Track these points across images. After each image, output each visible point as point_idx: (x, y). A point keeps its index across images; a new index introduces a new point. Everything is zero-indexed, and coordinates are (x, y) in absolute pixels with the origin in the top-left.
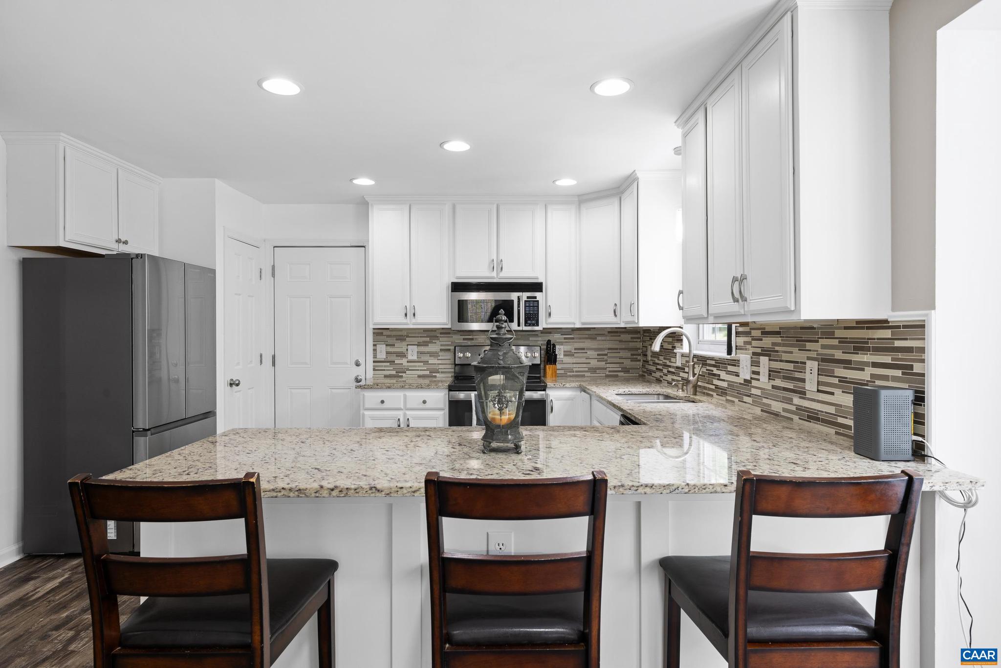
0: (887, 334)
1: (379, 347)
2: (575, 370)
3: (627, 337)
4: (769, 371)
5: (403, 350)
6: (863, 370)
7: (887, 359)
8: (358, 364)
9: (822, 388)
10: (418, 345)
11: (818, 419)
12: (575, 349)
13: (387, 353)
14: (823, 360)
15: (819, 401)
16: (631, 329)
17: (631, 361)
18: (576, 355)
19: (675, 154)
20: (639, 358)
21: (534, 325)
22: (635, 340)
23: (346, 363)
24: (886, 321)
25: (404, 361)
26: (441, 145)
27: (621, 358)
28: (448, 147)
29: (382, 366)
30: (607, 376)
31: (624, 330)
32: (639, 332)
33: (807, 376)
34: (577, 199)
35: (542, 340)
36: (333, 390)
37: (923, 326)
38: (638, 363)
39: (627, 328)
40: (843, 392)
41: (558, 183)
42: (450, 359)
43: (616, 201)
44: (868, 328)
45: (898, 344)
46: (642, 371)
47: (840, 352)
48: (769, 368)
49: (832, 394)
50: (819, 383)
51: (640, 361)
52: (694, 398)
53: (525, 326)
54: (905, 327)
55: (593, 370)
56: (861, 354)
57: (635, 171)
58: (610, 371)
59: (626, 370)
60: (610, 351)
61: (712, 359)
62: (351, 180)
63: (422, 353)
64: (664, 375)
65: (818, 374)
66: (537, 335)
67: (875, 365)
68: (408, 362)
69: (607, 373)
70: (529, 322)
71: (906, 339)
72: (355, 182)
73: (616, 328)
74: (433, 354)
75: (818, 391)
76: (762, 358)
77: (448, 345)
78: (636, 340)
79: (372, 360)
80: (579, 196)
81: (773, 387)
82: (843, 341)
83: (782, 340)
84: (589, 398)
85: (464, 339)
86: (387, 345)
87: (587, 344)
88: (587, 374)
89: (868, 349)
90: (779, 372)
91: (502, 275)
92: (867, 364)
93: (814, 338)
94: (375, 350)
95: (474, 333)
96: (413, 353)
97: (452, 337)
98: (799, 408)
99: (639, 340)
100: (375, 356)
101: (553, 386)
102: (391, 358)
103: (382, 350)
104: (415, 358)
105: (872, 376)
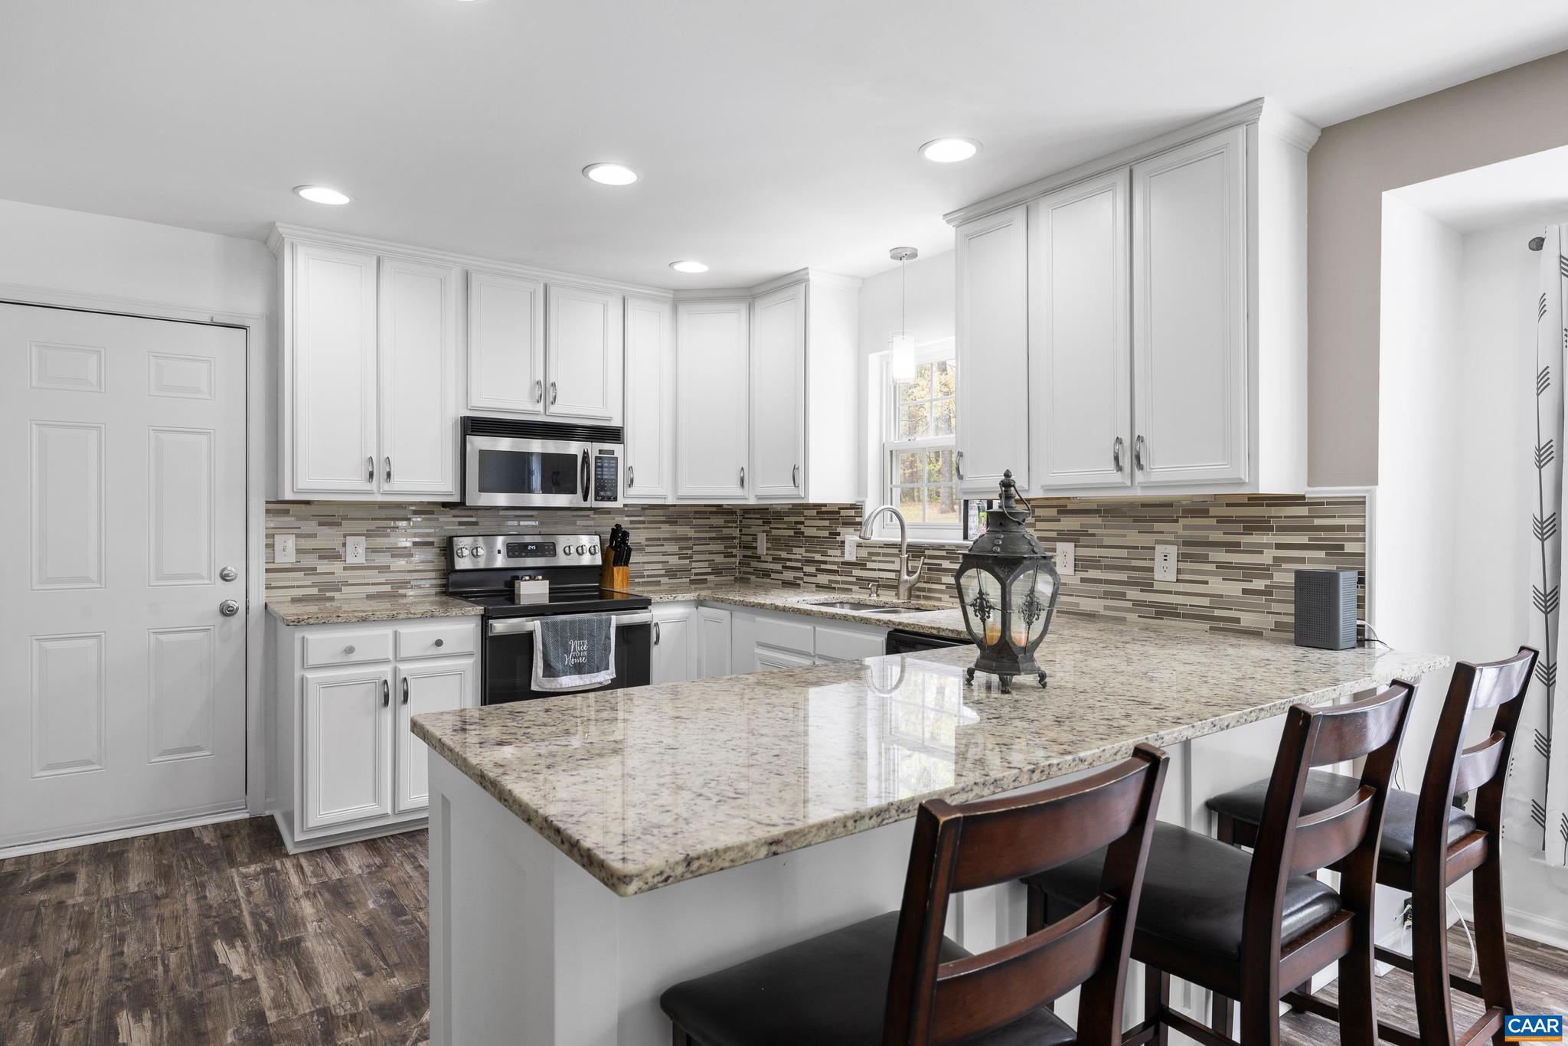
0: (1303, 511)
1: (279, 540)
2: (646, 573)
3: (718, 521)
4: (1075, 560)
5: (336, 544)
6: (1261, 552)
7: (1303, 539)
8: (224, 577)
9: (1181, 577)
10: (367, 536)
11: (1178, 615)
12: (648, 539)
13: (299, 551)
14: (1186, 543)
15: (1177, 593)
16: (730, 507)
17: (725, 557)
18: (648, 549)
19: (892, 257)
20: (734, 551)
21: (609, 499)
22: (729, 525)
23: (198, 576)
24: (1303, 497)
25: (336, 567)
26: (585, 169)
27: (711, 553)
28: (599, 175)
29: (283, 579)
30: (692, 582)
31: (714, 509)
32: (735, 512)
33: (1158, 563)
34: (671, 296)
35: (607, 525)
36: (162, 637)
37: (1364, 503)
38: (733, 560)
39: (724, 507)
40: (1223, 579)
41: (678, 267)
42: (433, 562)
43: (743, 309)
44: (1268, 505)
45: (1317, 522)
46: (740, 572)
47: (1220, 534)
48: (1075, 556)
49: (1206, 583)
50: (1179, 571)
51: (735, 556)
52: (918, 604)
53: (596, 500)
54: (1329, 503)
55: (671, 573)
56: (1257, 535)
57: (807, 268)
58: (696, 574)
59: (717, 571)
60: (697, 542)
61: (940, 547)
62: (296, 189)
63: (375, 550)
64: (804, 575)
65: (1178, 561)
66: (588, 516)
67: (1279, 546)
68: (345, 569)
69: (693, 577)
70: (602, 493)
71: (1334, 517)
72: (305, 193)
73: (705, 506)
74: (397, 553)
75: (1178, 581)
76: (1060, 546)
77: (428, 535)
78: (731, 525)
79: (264, 566)
80: (676, 291)
81: (1083, 580)
82: (1221, 520)
83: (1103, 521)
84: (729, 616)
85: (461, 524)
86: (298, 536)
87: (666, 530)
88: (664, 580)
89: (1271, 529)
90: (1099, 561)
91: (553, 409)
92: (1268, 546)
93: (1171, 517)
94: (270, 546)
95: (480, 513)
96: (356, 551)
97: (438, 519)
98: (1137, 604)
99: (735, 525)
100: (270, 559)
101: (658, 599)
102: (309, 561)
103: (287, 549)
104: (361, 560)
105: (1275, 559)
